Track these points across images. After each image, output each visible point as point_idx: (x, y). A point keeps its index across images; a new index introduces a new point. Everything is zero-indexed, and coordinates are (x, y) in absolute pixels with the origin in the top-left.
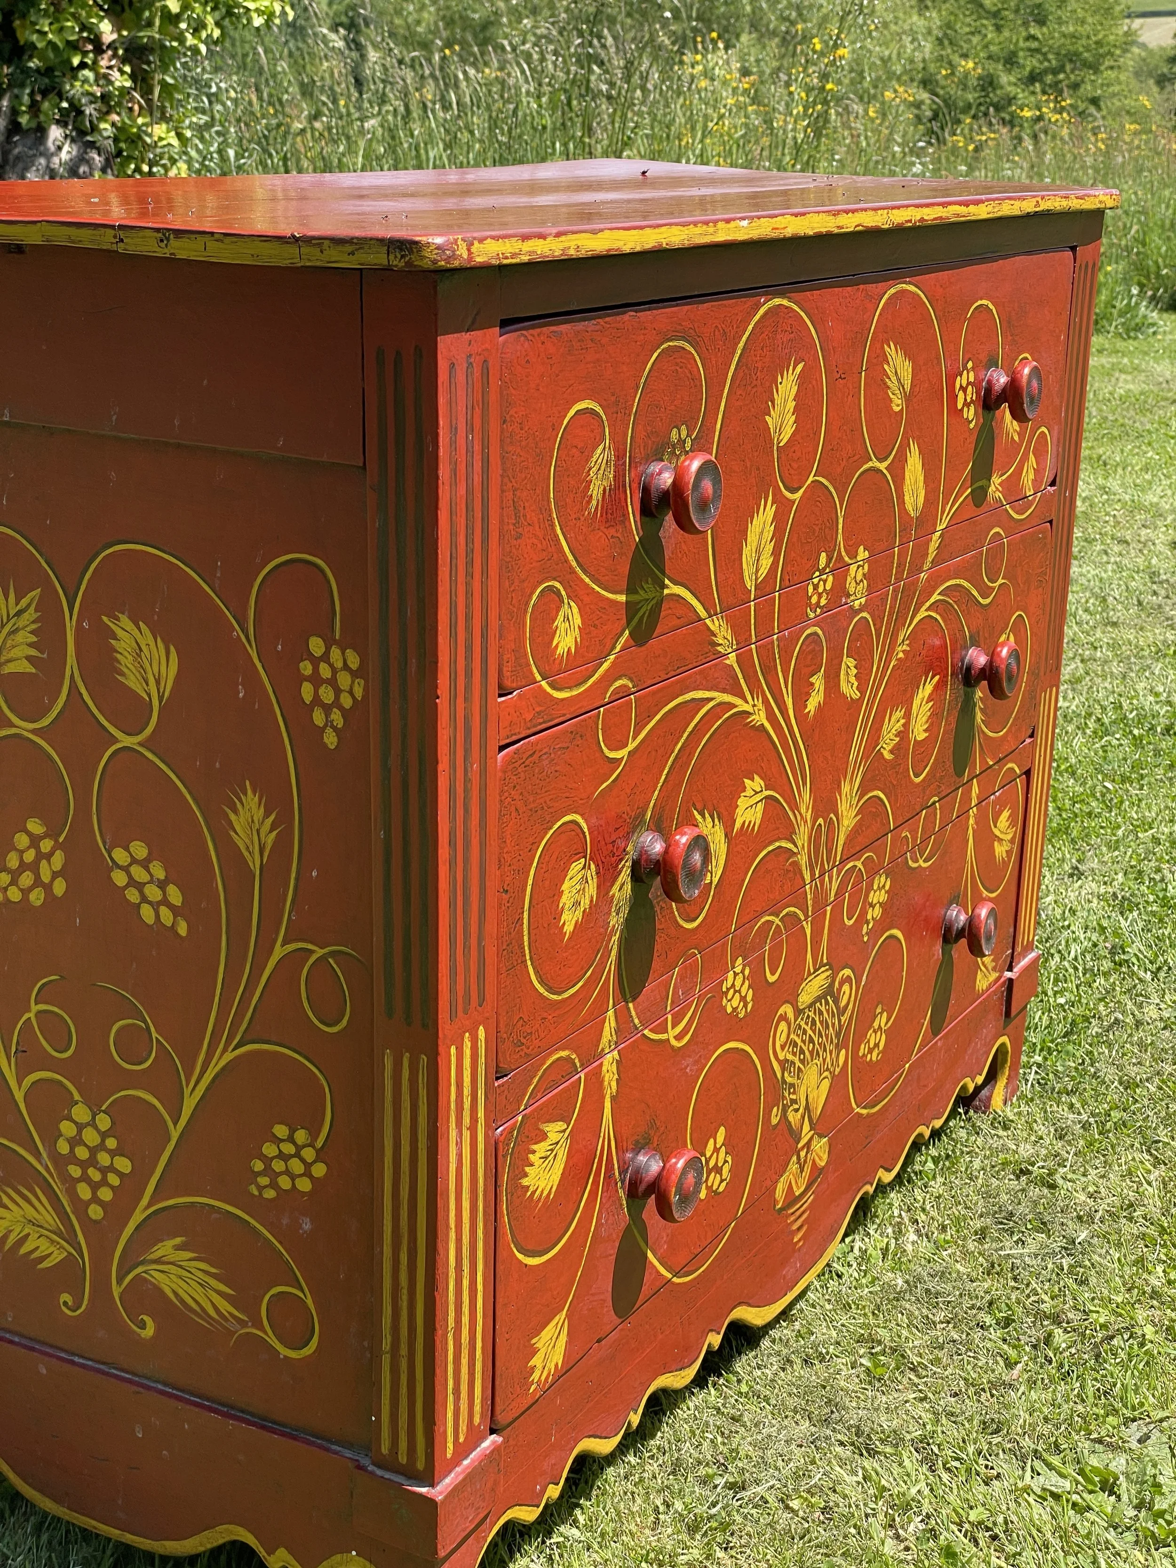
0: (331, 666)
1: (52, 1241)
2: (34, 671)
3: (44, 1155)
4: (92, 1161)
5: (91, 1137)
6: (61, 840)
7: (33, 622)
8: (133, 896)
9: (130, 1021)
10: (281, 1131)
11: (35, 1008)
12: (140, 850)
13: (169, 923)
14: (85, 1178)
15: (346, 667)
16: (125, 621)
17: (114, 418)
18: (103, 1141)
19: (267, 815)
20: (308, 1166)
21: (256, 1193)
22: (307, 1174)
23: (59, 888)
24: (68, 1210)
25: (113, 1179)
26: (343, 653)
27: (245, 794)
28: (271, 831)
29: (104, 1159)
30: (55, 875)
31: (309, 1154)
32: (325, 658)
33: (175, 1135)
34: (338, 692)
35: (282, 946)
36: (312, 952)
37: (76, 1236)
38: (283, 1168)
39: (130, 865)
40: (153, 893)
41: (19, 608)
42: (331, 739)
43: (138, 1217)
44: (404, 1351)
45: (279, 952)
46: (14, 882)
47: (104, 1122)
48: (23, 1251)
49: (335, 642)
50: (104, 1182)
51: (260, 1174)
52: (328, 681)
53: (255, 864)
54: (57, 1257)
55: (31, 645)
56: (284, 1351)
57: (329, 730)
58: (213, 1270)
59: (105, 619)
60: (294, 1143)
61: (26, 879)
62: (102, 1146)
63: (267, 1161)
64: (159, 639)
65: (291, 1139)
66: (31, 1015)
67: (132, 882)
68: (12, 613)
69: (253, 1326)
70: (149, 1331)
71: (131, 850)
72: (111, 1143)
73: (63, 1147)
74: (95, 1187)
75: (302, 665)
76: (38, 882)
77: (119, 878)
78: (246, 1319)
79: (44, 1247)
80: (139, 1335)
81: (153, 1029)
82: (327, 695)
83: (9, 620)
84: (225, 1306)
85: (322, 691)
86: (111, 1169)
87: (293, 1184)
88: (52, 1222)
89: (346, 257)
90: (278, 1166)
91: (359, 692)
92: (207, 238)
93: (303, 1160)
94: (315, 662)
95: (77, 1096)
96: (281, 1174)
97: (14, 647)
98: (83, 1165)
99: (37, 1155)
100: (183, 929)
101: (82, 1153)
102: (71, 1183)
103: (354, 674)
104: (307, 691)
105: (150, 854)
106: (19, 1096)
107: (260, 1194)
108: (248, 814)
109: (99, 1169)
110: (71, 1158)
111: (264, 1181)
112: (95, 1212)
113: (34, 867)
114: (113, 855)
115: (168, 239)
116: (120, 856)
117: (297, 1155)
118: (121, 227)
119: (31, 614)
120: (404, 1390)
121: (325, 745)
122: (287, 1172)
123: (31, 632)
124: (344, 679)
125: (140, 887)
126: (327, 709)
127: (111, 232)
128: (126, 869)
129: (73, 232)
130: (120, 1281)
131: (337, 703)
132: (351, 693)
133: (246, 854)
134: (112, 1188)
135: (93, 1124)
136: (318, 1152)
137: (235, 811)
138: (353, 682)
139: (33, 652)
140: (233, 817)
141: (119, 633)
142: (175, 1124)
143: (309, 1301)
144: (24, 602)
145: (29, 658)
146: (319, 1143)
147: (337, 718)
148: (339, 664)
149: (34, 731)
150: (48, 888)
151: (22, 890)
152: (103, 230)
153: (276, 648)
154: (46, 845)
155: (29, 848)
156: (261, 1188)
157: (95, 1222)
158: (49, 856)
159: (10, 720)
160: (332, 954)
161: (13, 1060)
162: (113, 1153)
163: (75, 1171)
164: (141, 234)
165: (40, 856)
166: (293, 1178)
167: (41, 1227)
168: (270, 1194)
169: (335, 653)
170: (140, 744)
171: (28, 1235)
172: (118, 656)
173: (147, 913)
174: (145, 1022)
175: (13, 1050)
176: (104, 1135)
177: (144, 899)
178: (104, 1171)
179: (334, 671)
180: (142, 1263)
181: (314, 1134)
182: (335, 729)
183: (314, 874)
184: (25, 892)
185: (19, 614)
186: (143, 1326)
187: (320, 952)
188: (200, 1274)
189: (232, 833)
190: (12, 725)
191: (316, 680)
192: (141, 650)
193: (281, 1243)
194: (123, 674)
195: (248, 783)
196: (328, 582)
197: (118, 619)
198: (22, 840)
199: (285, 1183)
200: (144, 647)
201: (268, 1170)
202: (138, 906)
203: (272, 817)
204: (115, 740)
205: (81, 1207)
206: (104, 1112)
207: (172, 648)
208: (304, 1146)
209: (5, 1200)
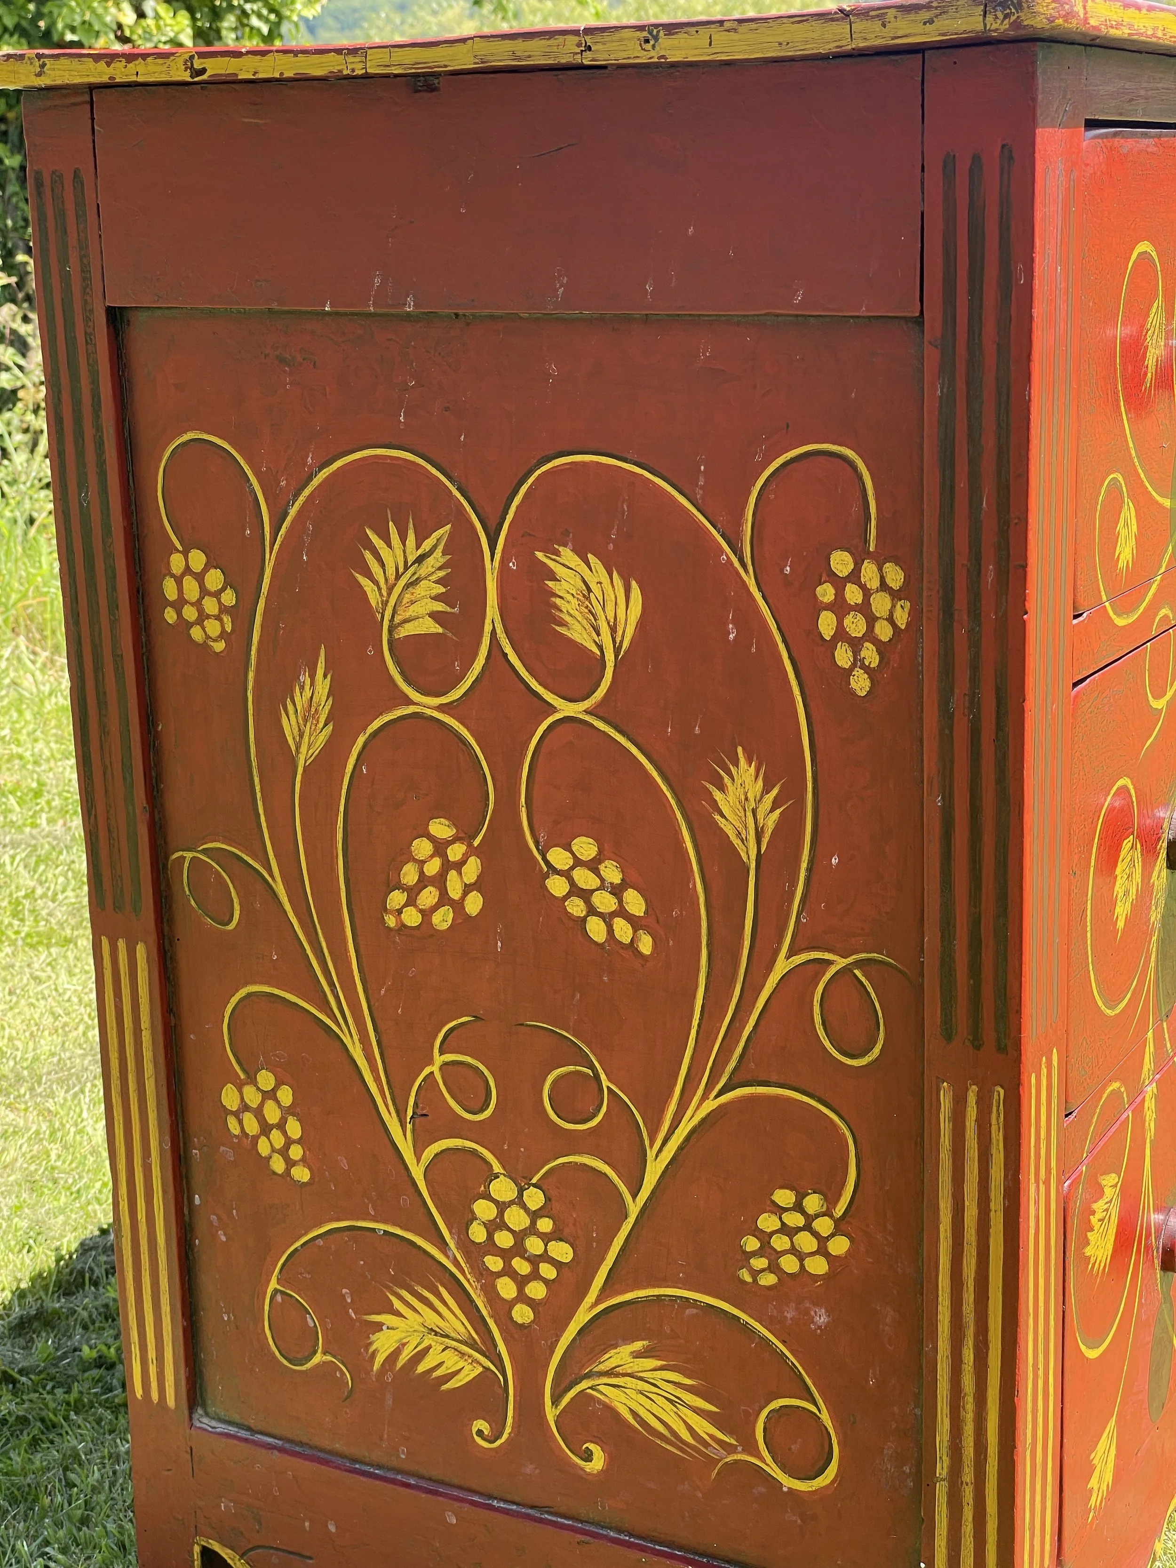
0: (863, 587)
1: (462, 1354)
2: (440, 630)
3: (452, 1245)
4: (519, 1249)
5: (516, 1219)
6: (476, 843)
7: (440, 568)
8: (576, 907)
9: (572, 1068)
10: (784, 1197)
11: (439, 1059)
12: (586, 848)
13: (626, 940)
14: (508, 1271)
15: (884, 586)
16: (568, 555)
17: (561, 290)
18: (533, 1223)
19: (766, 790)
20: (822, 1241)
21: (748, 1279)
22: (822, 1251)
23: (474, 904)
24: (485, 1313)
25: (548, 1271)
26: (880, 569)
27: (736, 764)
28: (772, 810)
29: (534, 1246)
30: (468, 889)
31: (824, 1226)
32: (855, 577)
33: (634, 1209)
34: (871, 620)
35: (788, 958)
36: (829, 963)
37: (495, 1346)
38: (788, 1246)
39: (572, 868)
40: (605, 902)
41: (420, 552)
42: (860, 683)
43: (582, 1317)
44: (968, 1475)
45: (782, 966)
46: (411, 902)
47: (535, 1198)
48: (421, 1368)
49: (869, 555)
50: (535, 1275)
51: (754, 1254)
52: (857, 608)
53: (749, 853)
54: (469, 1373)
55: (436, 598)
56: (788, 1482)
57: (858, 672)
58: (688, 1382)
59: (540, 555)
60: (803, 1212)
61: (428, 897)
62: (532, 1230)
63: (765, 1238)
64: (615, 575)
65: (799, 1207)
66: (435, 1069)
67: (575, 890)
68: (411, 559)
69: (745, 1451)
70: (598, 1463)
71: (574, 848)
72: (545, 1225)
73: (478, 1234)
74: (521, 1282)
75: (819, 590)
76: (444, 899)
77: (557, 886)
78: (733, 1442)
79: (452, 1361)
80: (582, 1469)
81: (603, 1077)
82: (856, 625)
83: (406, 568)
84: (704, 1427)
85: (848, 621)
86: (545, 1257)
87: (802, 1266)
88: (461, 1329)
89: (920, 28)
90: (780, 1243)
91: (902, 618)
92: (713, 29)
93: (815, 1234)
94: (839, 583)
95: (497, 1168)
96: (784, 1252)
97: (413, 602)
98: (506, 1255)
99: (442, 1245)
100: (646, 945)
101: (504, 1240)
102: (487, 1279)
103: (896, 595)
104: (827, 624)
105: (600, 852)
106: (418, 1173)
107: (755, 1280)
108: (741, 791)
109: (528, 1259)
110: (490, 1247)
111: (760, 1263)
112: (522, 1314)
113: (440, 881)
114: (549, 857)
115: (656, 38)
116: (559, 857)
117: (808, 1227)
118: (589, 31)
119: (437, 559)
120: (968, 1528)
121: (853, 693)
122: (793, 1250)
123: (436, 582)
124: (881, 604)
125: (585, 895)
126: (856, 645)
127: (572, 40)
128: (567, 874)
129: (519, 46)
130: (555, 1402)
131: (870, 635)
132: (891, 620)
133: (736, 842)
134: (546, 1282)
135: (519, 1201)
136: (837, 1222)
137: (722, 788)
138: (894, 606)
139: (439, 607)
140: (718, 795)
141: (559, 570)
142: (634, 1196)
143: (825, 1417)
144: (427, 545)
145: (435, 616)
146: (839, 1211)
147: (870, 655)
148: (874, 584)
149: (441, 708)
150: (458, 906)
151: (421, 911)
152: (561, 39)
153: (782, 570)
154: (456, 852)
155: (432, 856)
156: (755, 1273)
157: (522, 1326)
158: (459, 866)
159: (407, 696)
160: (858, 964)
161: (409, 1126)
162: (547, 1238)
163: (494, 1263)
164: (618, 35)
165: (447, 866)
166: (801, 1257)
167: (447, 1336)
168: (769, 1280)
169: (869, 571)
170: (586, 712)
171: (429, 1348)
172: (558, 601)
173: (596, 929)
174: (592, 1067)
175: (410, 1113)
176: (534, 1216)
177: (592, 911)
178: (534, 1261)
179: (867, 593)
180: (588, 1376)
181: (831, 1199)
182: (867, 669)
183: (835, 861)
184: (427, 914)
185: (420, 560)
186: (588, 1456)
187: (841, 963)
188: (670, 1388)
189: (717, 817)
190: (409, 702)
191: (840, 607)
192: (589, 590)
193: (784, 1342)
194: (563, 624)
195: (740, 750)
196: (860, 478)
197: (557, 553)
198: (422, 848)
199: (789, 1264)
200: (593, 586)
201: (766, 1249)
202: (584, 920)
203: (775, 792)
204: (553, 709)
205: (502, 1309)
206: (535, 1186)
207: (634, 584)
208: (817, 1216)
209: (397, 1304)
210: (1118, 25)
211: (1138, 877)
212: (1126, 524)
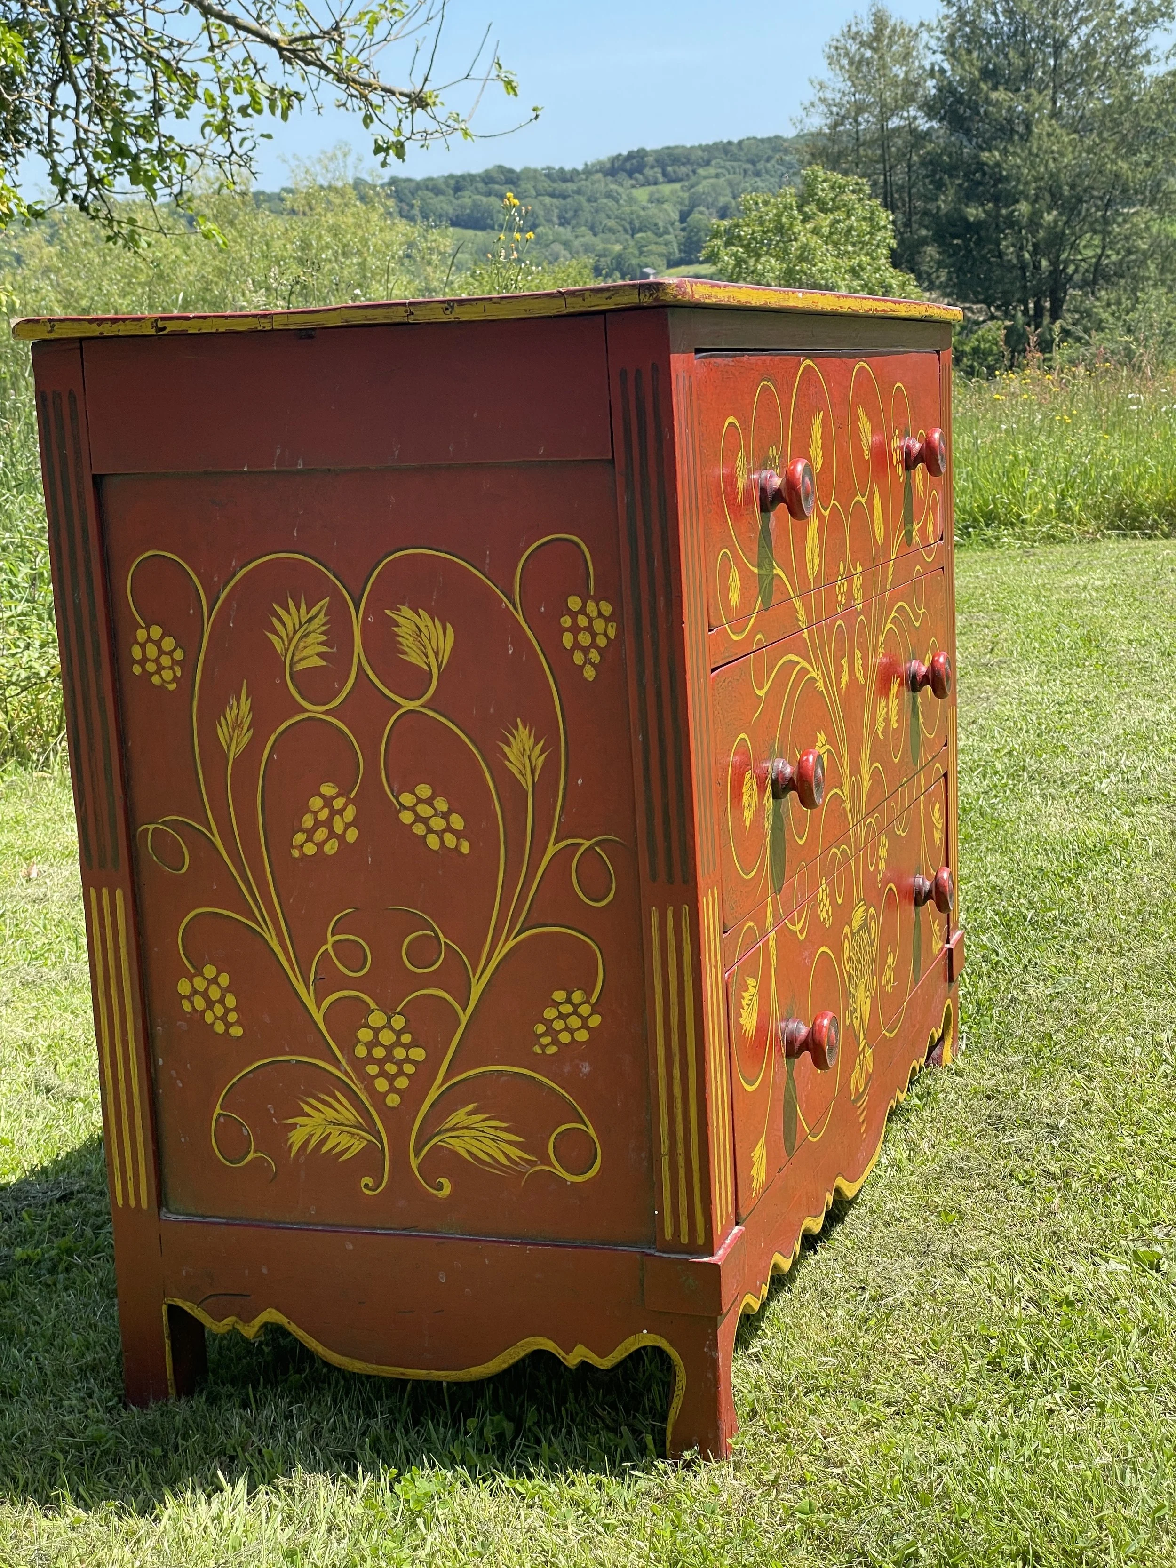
0: (588, 617)
1: (353, 1134)
2: (324, 663)
3: (343, 1061)
4: (389, 1057)
5: (387, 1037)
6: (352, 796)
7: (323, 625)
8: (419, 829)
9: (420, 933)
10: (559, 996)
11: (331, 940)
12: (425, 791)
13: (453, 846)
14: (383, 1073)
15: (600, 614)
16: (406, 610)
17: (397, 453)
18: (398, 1038)
19: (536, 742)
20: (584, 1019)
21: (539, 1051)
22: (584, 1026)
23: (352, 835)
24: (367, 1104)
25: (409, 1069)
26: (597, 605)
27: (517, 728)
28: (540, 755)
29: (399, 1053)
30: (347, 826)
31: (585, 1010)
32: (583, 611)
33: (464, 1019)
34: (594, 635)
35: (554, 844)
36: (580, 845)
37: (375, 1124)
38: (563, 1026)
39: (416, 805)
40: (438, 823)
41: (310, 615)
42: (589, 673)
43: (433, 1094)
44: (680, 1148)
45: (551, 850)
46: (309, 839)
47: (399, 1022)
48: (325, 1149)
49: (590, 597)
50: (401, 1073)
51: (543, 1035)
52: (585, 629)
53: (527, 784)
54: (358, 1146)
55: (321, 644)
56: (570, 1178)
57: (588, 667)
58: (504, 1125)
59: (388, 612)
60: (572, 1004)
61: (321, 834)
62: (398, 1043)
63: (548, 1023)
64: (436, 620)
65: (569, 1001)
66: (329, 946)
67: (419, 819)
68: (303, 620)
69: (543, 1163)
70: (447, 1190)
71: (417, 792)
72: (406, 1038)
73: (361, 1051)
74: (391, 1079)
75: (562, 620)
76: (332, 834)
77: (407, 817)
78: (534, 1159)
79: (345, 1141)
80: (436, 1196)
81: (441, 935)
82: (585, 639)
83: (300, 626)
84: (515, 1153)
85: (580, 637)
86: (407, 1060)
87: (573, 1037)
88: (351, 1118)
89: (604, 301)
90: (558, 1025)
91: (612, 633)
92: (486, 303)
93: (580, 1016)
94: (574, 615)
95: (373, 1005)
96: (561, 1031)
97: (305, 647)
98: (381, 1063)
99: (336, 1063)
100: (465, 848)
101: (379, 1053)
102: (368, 1081)
103: (607, 620)
104: (568, 640)
105: (433, 792)
106: (318, 1017)
107: (543, 1052)
108: (520, 745)
109: (395, 1063)
110: (370, 1059)
111: (546, 1040)
112: (393, 1100)
113: (328, 823)
114: (401, 799)
115: (452, 308)
116: (407, 799)
117: (575, 1012)
118: (411, 304)
119: (322, 618)
120: (682, 1182)
121: (585, 679)
122: (567, 1029)
123: (321, 634)
124: (599, 625)
125: (425, 821)
126: (585, 651)
127: (404, 308)
128: (413, 809)
129: (369, 313)
130: (417, 1155)
131: (593, 644)
132: (605, 634)
133: (519, 777)
134: (408, 1076)
135: (389, 1026)
136: (593, 1006)
137: (509, 744)
138: (607, 626)
139: (324, 649)
140: (506, 749)
141: (400, 620)
142: (464, 1010)
143: (592, 1132)
144: (314, 611)
145: (320, 655)
146: (594, 1000)
147: (594, 656)
148: (595, 614)
149: (326, 713)
150: (341, 838)
151: (316, 844)
152: (395, 308)
153: (539, 609)
154: (338, 803)
155: (323, 808)
156: (543, 1047)
157: (393, 1108)
158: (341, 812)
159: (302, 706)
160: (597, 843)
161: (312, 988)
162: (407, 1047)
163: (373, 1070)
164: (429, 306)
165: (333, 813)
166: (571, 1032)
167: (342, 1124)
168: (552, 1050)
169: (591, 607)
170: (422, 706)
171: (330, 1134)
172: (400, 639)
173: (433, 842)
174: (434, 931)
175: (312, 979)
176: (399, 1033)
177: (430, 830)
178: (400, 1064)
179: (590, 619)
180: (438, 1134)
181: (589, 993)
182: (593, 665)
183: (580, 782)
184: (320, 846)
185: (310, 621)
186: (440, 1187)
187: (587, 844)
188: (492, 1131)
189: (507, 763)
190: (304, 710)
191: (575, 629)
192: (420, 631)
193: (563, 1088)
194: (405, 653)
195: (519, 720)
196: (583, 553)
197: (399, 610)
198: (316, 803)
199: (565, 1038)
200: (423, 629)
201: (550, 1031)
202: (425, 837)
203: (542, 743)
204: (400, 706)
205: (378, 1099)
206: (399, 1013)
207: (448, 625)
208: (581, 1004)
209: (307, 1109)
210: (710, 297)
211: (756, 797)
212: (733, 579)
